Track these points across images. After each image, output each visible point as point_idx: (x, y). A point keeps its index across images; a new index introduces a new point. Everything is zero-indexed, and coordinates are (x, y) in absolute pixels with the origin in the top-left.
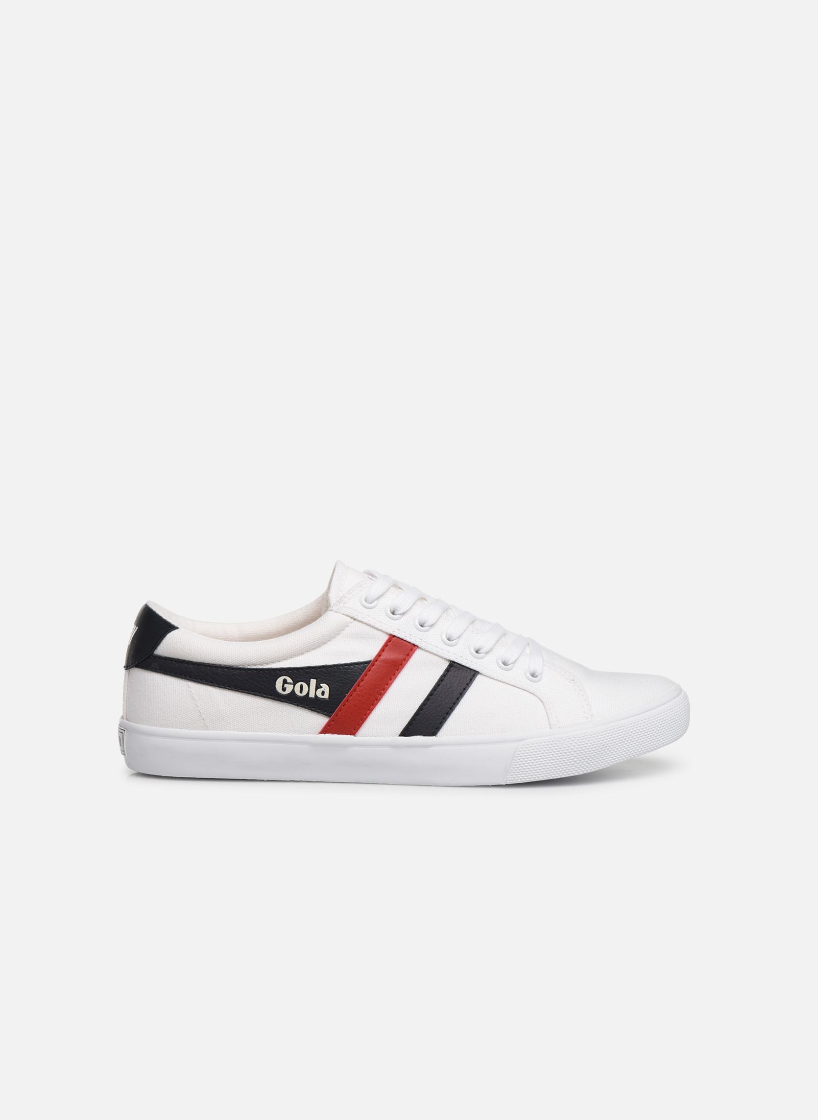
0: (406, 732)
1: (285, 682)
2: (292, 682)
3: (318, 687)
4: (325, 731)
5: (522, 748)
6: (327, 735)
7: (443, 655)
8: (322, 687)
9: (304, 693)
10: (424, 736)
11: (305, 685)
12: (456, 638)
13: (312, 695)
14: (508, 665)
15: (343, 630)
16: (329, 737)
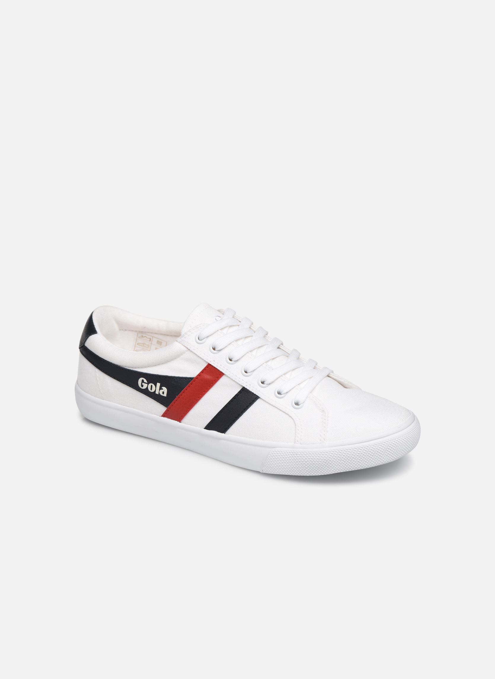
0: (208, 427)
1: (143, 381)
2: (147, 382)
3: (161, 389)
4: (164, 415)
5: (272, 453)
6: (165, 418)
7: (238, 382)
8: (163, 389)
9: (153, 391)
10: (218, 431)
11: (154, 386)
12: (251, 371)
13: (157, 393)
14: (281, 395)
15: (181, 355)
16: (166, 419)
